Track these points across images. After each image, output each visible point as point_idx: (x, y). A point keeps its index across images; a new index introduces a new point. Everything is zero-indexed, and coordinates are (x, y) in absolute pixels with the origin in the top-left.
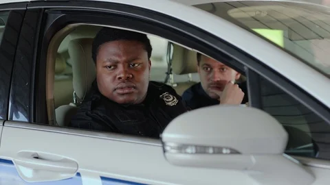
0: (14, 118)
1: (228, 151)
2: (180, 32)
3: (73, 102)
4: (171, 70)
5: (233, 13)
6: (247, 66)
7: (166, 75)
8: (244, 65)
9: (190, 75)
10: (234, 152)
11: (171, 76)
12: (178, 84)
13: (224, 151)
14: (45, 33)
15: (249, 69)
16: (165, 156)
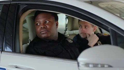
0: (6, 50)
1: (108, 66)
3: (29, 43)
6: (110, 28)
7: (64, 31)
8: (108, 27)
9: (74, 31)
11: (67, 32)
12: (69, 35)
13: (106, 66)
14: (19, 14)
15: (111, 29)
16: (79, 69)
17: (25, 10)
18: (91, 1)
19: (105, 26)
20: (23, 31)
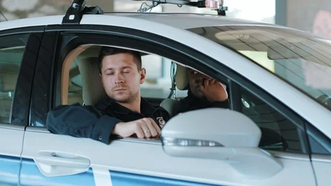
1: (214, 144)
2: (180, 53)
4: (175, 86)
5: (220, 36)
6: (230, 78)
8: (227, 78)
10: (218, 145)
13: (211, 144)
15: (232, 81)
16: (163, 148)
17: (73, 46)
18: (203, 28)
19: (222, 75)
20: (70, 92)
